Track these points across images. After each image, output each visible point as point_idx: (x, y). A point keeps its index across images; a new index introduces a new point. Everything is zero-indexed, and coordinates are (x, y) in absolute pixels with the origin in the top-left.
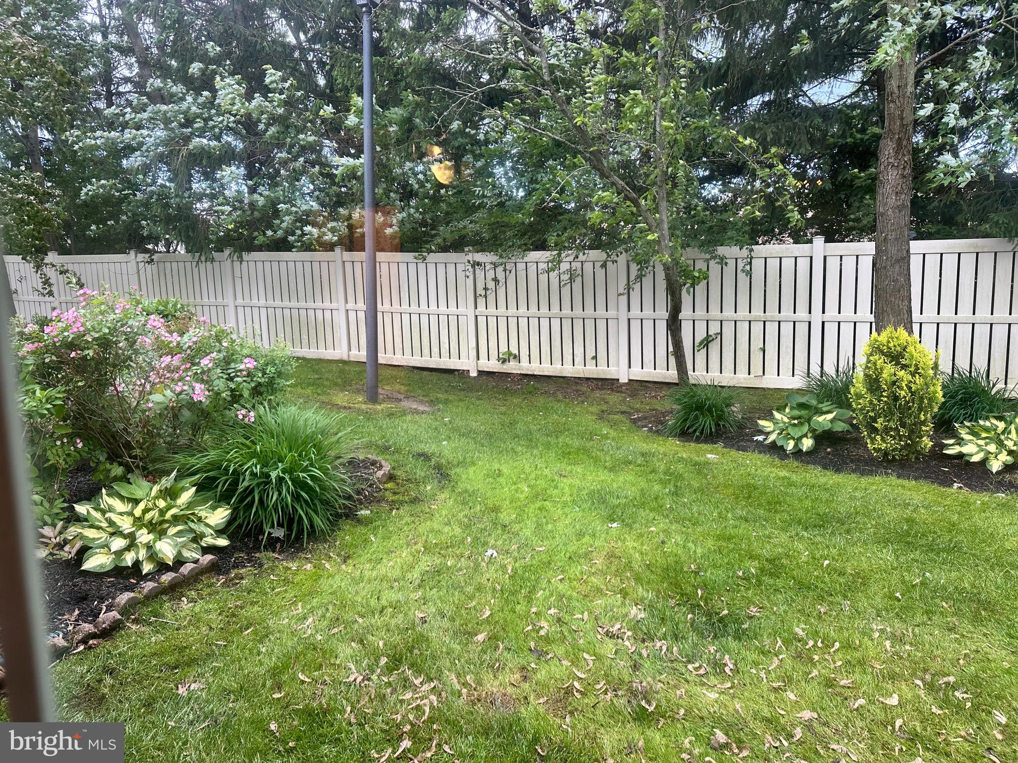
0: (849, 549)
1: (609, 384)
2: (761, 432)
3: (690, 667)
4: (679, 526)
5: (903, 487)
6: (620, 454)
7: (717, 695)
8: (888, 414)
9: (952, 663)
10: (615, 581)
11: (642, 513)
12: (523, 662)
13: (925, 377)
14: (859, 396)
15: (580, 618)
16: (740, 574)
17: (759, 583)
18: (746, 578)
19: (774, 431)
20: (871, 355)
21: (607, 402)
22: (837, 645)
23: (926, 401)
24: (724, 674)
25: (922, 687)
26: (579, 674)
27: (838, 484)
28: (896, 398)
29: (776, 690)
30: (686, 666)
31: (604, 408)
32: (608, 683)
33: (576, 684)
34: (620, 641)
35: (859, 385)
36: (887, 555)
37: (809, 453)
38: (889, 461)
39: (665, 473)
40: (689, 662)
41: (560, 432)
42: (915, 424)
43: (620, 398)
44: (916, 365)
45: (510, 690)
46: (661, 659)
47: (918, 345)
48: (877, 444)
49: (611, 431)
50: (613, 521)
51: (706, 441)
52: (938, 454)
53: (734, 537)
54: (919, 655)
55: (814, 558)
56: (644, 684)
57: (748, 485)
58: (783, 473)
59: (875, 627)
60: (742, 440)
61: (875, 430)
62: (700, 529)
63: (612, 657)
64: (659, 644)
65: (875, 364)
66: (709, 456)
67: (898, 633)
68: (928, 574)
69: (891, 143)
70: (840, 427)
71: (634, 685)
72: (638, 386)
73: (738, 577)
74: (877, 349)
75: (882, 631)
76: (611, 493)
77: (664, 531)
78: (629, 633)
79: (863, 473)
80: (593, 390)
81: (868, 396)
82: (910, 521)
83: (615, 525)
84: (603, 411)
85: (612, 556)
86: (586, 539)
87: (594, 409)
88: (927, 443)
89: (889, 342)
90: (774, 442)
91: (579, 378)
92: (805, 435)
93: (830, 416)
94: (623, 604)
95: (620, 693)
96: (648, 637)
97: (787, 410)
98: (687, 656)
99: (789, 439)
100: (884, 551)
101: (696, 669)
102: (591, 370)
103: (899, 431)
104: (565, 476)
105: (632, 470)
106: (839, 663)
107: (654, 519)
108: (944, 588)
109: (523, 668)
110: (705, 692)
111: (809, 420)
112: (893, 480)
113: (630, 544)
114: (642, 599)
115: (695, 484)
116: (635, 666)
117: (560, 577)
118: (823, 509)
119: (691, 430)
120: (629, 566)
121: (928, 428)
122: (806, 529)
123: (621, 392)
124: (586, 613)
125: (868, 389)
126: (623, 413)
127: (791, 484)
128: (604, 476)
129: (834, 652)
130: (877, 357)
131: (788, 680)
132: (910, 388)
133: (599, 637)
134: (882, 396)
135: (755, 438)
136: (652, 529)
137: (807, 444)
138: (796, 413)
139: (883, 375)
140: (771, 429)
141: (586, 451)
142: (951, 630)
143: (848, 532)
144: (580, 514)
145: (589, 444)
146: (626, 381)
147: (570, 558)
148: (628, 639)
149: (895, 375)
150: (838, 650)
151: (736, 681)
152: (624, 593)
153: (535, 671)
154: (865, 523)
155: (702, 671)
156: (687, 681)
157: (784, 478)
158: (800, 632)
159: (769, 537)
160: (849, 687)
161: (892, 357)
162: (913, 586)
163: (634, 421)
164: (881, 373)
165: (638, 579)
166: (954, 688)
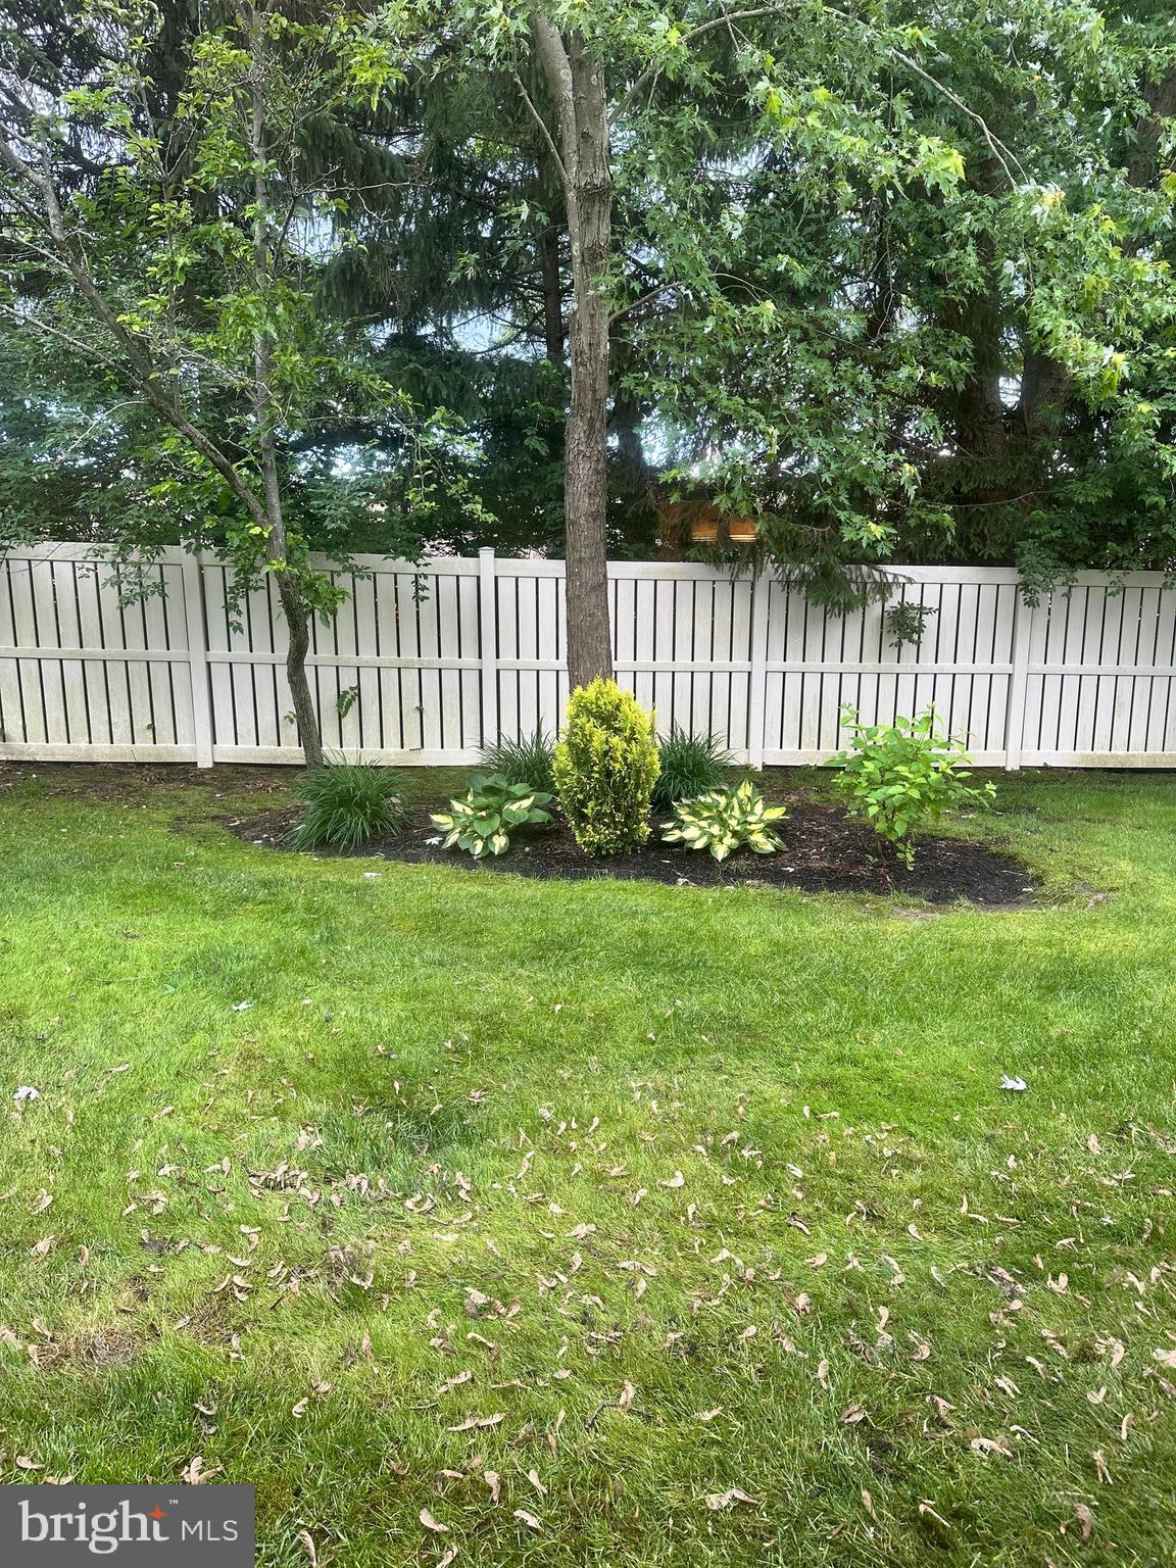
0: (582, 985)
1: (180, 772)
2: (435, 832)
3: (409, 1203)
4: (346, 991)
5: (625, 890)
6: (226, 888)
7: (456, 1236)
8: (600, 795)
9: (729, 1114)
10: (263, 1097)
11: (284, 978)
12: (132, 1267)
13: (642, 745)
14: (564, 773)
15: (219, 1169)
16: (449, 1045)
17: (478, 1053)
18: (459, 1050)
19: (453, 829)
20: (577, 716)
21: (182, 803)
22: (596, 1121)
23: (643, 775)
24: (459, 1202)
25: (705, 1153)
26: (238, 1262)
27: (548, 896)
28: (609, 774)
29: (533, 1205)
30: (402, 1204)
31: (180, 812)
32: (289, 1262)
33: (238, 1280)
34: (289, 1190)
35: (562, 760)
36: (628, 985)
37: (503, 856)
38: (603, 858)
39: (308, 910)
40: (405, 1196)
41: (110, 860)
42: (631, 807)
43: (205, 795)
44: (632, 729)
45: (119, 1322)
46: (363, 1203)
47: (632, 703)
48: (587, 837)
49: (201, 851)
50: (239, 999)
51: (358, 853)
52: (657, 844)
53: (428, 993)
54: (691, 1111)
55: (541, 1004)
56: (348, 1249)
57: (434, 912)
58: (475, 889)
59: (633, 1085)
60: (410, 846)
61: (583, 817)
62: (378, 989)
63: (287, 1218)
64: (355, 1180)
65: (582, 729)
66: (368, 875)
67: (663, 1089)
68: (678, 1002)
69: (581, 424)
70: (540, 816)
71: (332, 1254)
72: (231, 774)
73: (448, 1051)
74: (583, 709)
75: (643, 1088)
76: (226, 955)
77: (326, 1001)
78: (304, 1175)
79: (575, 877)
80: (152, 783)
81: (575, 772)
82: (642, 934)
83: (243, 1006)
84: (178, 819)
85: (249, 1057)
86: (199, 1038)
87: (160, 816)
88: (645, 829)
89: (597, 699)
90: (455, 845)
91: (125, 764)
92: (497, 832)
93: (526, 803)
94: (284, 1130)
95: (311, 1273)
96: (334, 1175)
97: (470, 798)
98: (401, 1187)
99: (475, 839)
100: (623, 979)
101: (418, 1204)
102: (145, 750)
103: (614, 817)
104: (134, 937)
105: (252, 911)
106: (603, 1146)
107: (306, 985)
108: (699, 1017)
109: (136, 1279)
110: (437, 1235)
111: (499, 811)
112: (612, 883)
113: (276, 1032)
114: (313, 1116)
115: (358, 922)
116: (324, 1224)
117: (167, 1110)
118: (539, 933)
119: (335, 838)
120: (281, 1067)
121: (646, 811)
122: (522, 964)
123: (203, 784)
124: (226, 1159)
125: (574, 764)
126: (214, 818)
127: (489, 904)
128: (205, 927)
129: (594, 1131)
130: (584, 719)
131: (545, 1187)
132: (625, 759)
133: (255, 1192)
134: (592, 771)
135: (428, 841)
136: (306, 1002)
137: (500, 843)
138: (483, 800)
139: (595, 744)
140: (450, 826)
141: (166, 890)
142: (718, 1070)
143: (575, 959)
144: (179, 997)
145: (166, 877)
146: (211, 766)
147: (178, 1074)
148: (303, 1183)
149: (607, 742)
150: (598, 1127)
151: (477, 1208)
152: (281, 1113)
153: (159, 1278)
154: (592, 946)
155: (427, 1206)
156: (409, 1227)
157: (480, 895)
158: (547, 1115)
159: (478, 984)
160: (623, 1177)
161: (603, 719)
162: (665, 1020)
163: (237, 831)
164: (590, 741)
165: (299, 1085)
166: (739, 1145)
